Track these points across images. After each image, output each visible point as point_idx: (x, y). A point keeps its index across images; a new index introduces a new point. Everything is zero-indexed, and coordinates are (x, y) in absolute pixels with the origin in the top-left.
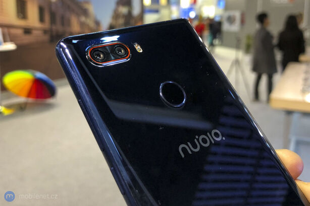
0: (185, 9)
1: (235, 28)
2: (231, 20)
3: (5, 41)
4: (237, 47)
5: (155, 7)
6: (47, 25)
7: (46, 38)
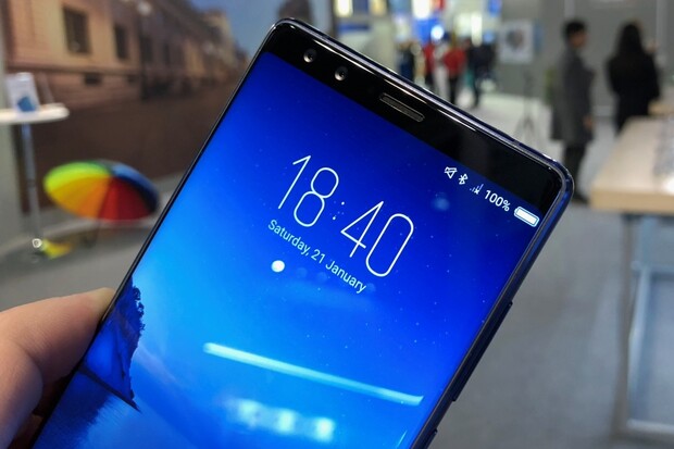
0: (423, 21)
1: (524, 55)
2: (514, 40)
3: (43, 101)
4: (526, 92)
5: (361, 18)
6: (133, 64)
7: (133, 91)
